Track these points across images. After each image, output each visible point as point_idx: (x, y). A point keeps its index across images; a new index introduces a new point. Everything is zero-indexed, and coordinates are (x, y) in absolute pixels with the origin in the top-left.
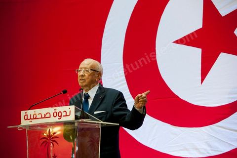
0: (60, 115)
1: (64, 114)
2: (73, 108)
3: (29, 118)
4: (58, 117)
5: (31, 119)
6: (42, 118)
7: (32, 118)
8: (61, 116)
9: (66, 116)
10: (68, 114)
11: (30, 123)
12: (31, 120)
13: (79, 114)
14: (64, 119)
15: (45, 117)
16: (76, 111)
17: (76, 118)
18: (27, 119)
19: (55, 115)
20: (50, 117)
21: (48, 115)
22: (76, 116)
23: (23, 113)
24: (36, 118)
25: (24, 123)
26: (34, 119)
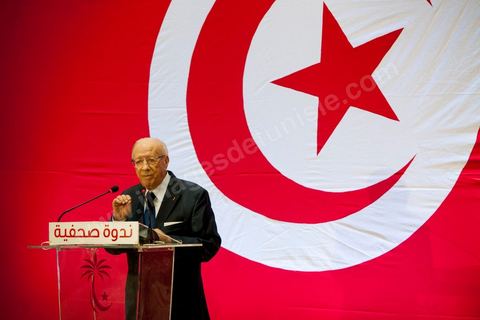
0: (115, 234)
1: (121, 233)
2: (135, 225)
3: (63, 234)
4: (111, 237)
5: (65, 236)
6: (85, 236)
7: (68, 234)
8: (116, 237)
9: (125, 236)
10: (128, 234)
11: (65, 243)
12: (66, 238)
13: (145, 234)
14: (121, 241)
15: (90, 236)
16: (141, 229)
17: (142, 241)
18: (60, 235)
19: (107, 234)
20: (98, 236)
21: (95, 234)
22: (140, 237)
23: (52, 226)
24: (74, 236)
25: (54, 241)
26: (71, 236)
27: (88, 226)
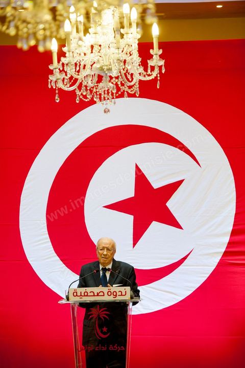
0: (115, 294)
1: (119, 293)
2: (128, 289)
3: (79, 294)
4: (112, 296)
5: (81, 295)
6: (94, 295)
7: (83, 294)
8: (116, 295)
9: (122, 295)
10: (124, 294)
11: (81, 300)
12: (81, 297)
14: (119, 298)
15: (98, 295)
17: (132, 298)
18: (77, 295)
19: (109, 293)
20: (104, 295)
21: (101, 294)
24: (87, 296)
25: (73, 299)
26: (85, 296)
27: (96, 290)
